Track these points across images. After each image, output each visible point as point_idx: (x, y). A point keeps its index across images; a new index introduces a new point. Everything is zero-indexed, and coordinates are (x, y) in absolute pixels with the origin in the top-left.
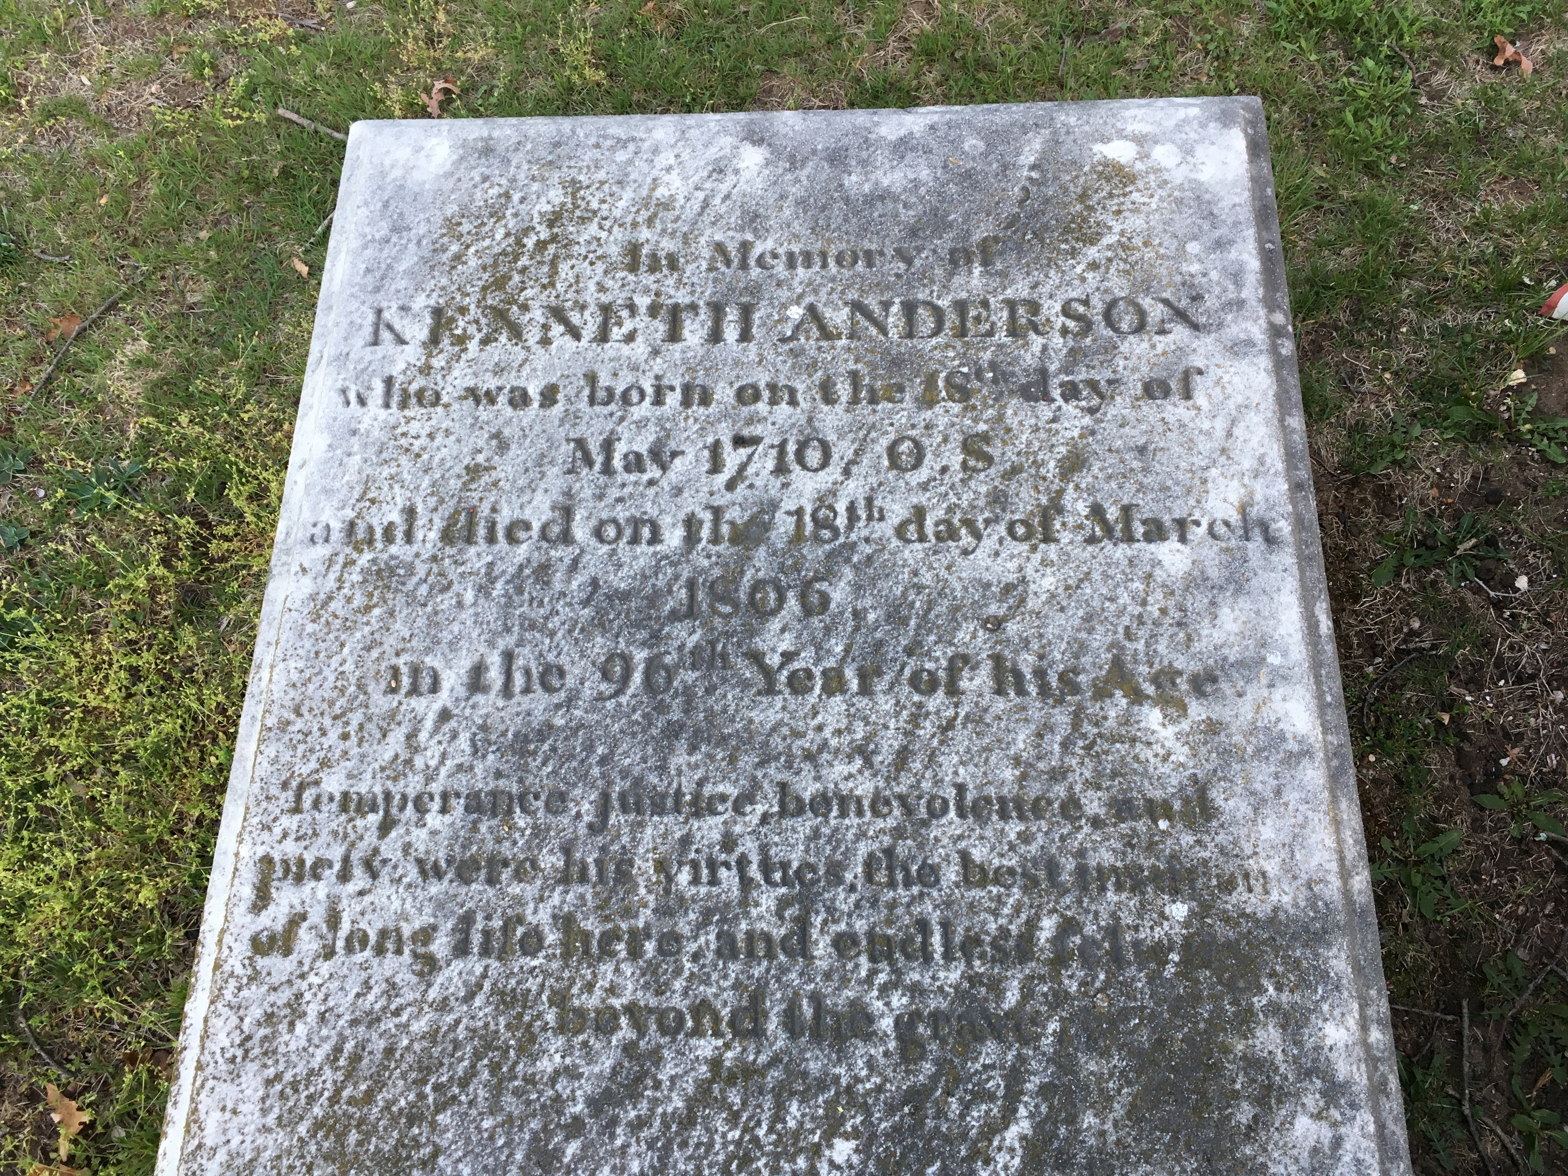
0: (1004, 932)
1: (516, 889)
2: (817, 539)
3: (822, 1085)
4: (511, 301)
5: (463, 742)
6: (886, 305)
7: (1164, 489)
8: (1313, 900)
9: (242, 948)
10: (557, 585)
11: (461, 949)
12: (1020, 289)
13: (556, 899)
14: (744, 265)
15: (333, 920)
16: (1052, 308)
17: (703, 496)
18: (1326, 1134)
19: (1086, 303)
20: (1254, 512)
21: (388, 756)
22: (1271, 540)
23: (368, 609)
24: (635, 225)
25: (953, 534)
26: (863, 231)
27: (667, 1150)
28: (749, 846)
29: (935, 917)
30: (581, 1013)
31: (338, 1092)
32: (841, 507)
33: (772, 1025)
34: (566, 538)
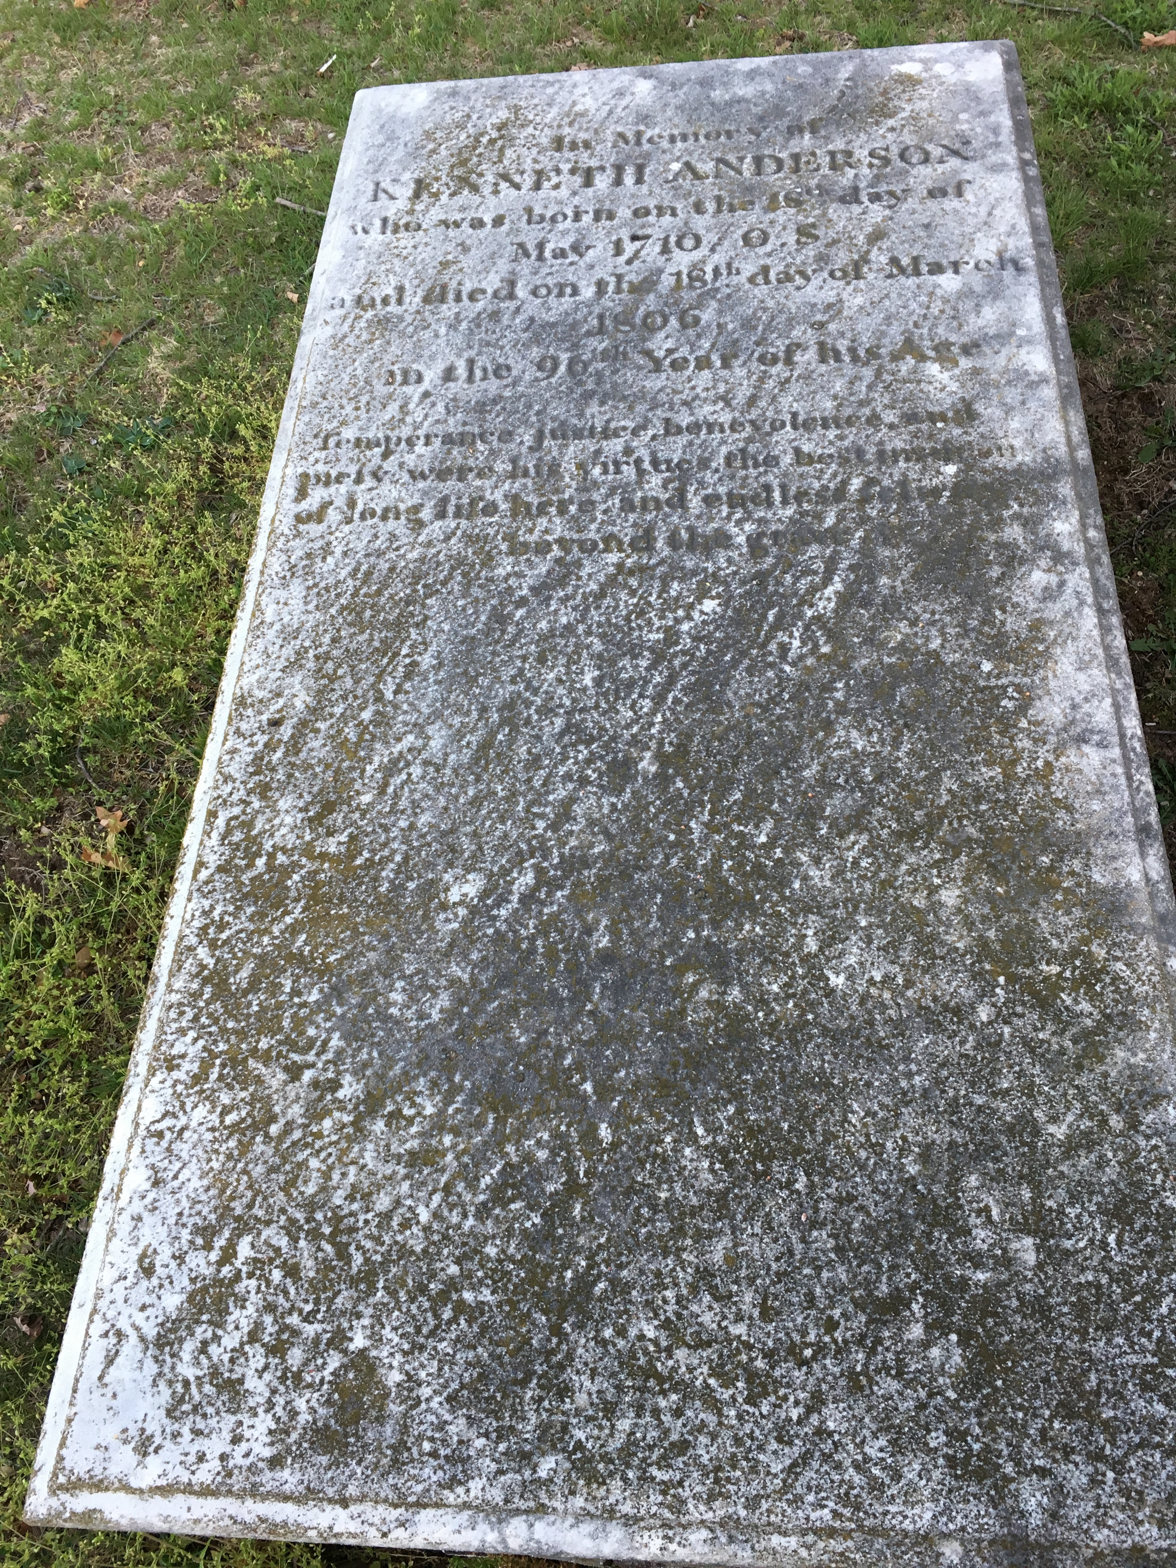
0: (825, 488)
1: (478, 483)
2: (691, 287)
3: (694, 573)
4: (472, 171)
5: (440, 408)
6: (741, 159)
7: (942, 245)
8: (1047, 459)
9: (289, 520)
10: (505, 321)
11: (441, 515)
12: (839, 144)
13: (507, 486)
14: (638, 143)
15: (352, 503)
16: (861, 154)
17: (610, 269)
18: (1054, 579)
19: (887, 149)
20: (1007, 255)
21: (387, 417)
22: (1019, 269)
23: (371, 341)
24: (559, 126)
25: (789, 278)
26: (724, 120)
27: (587, 609)
28: (644, 453)
29: (775, 483)
30: (525, 545)
31: (357, 591)
32: (709, 269)
33: (660, 544)
34: (511, 296)
